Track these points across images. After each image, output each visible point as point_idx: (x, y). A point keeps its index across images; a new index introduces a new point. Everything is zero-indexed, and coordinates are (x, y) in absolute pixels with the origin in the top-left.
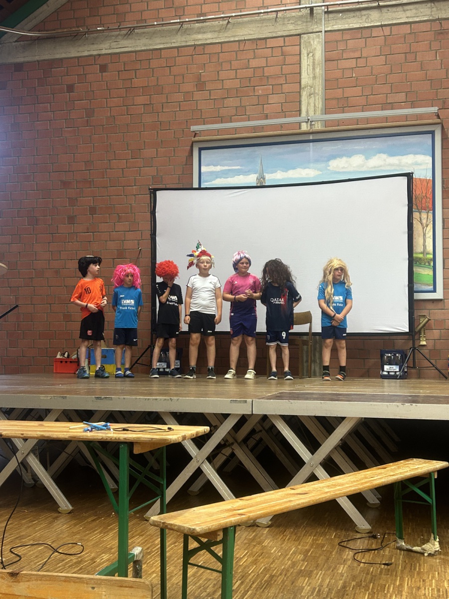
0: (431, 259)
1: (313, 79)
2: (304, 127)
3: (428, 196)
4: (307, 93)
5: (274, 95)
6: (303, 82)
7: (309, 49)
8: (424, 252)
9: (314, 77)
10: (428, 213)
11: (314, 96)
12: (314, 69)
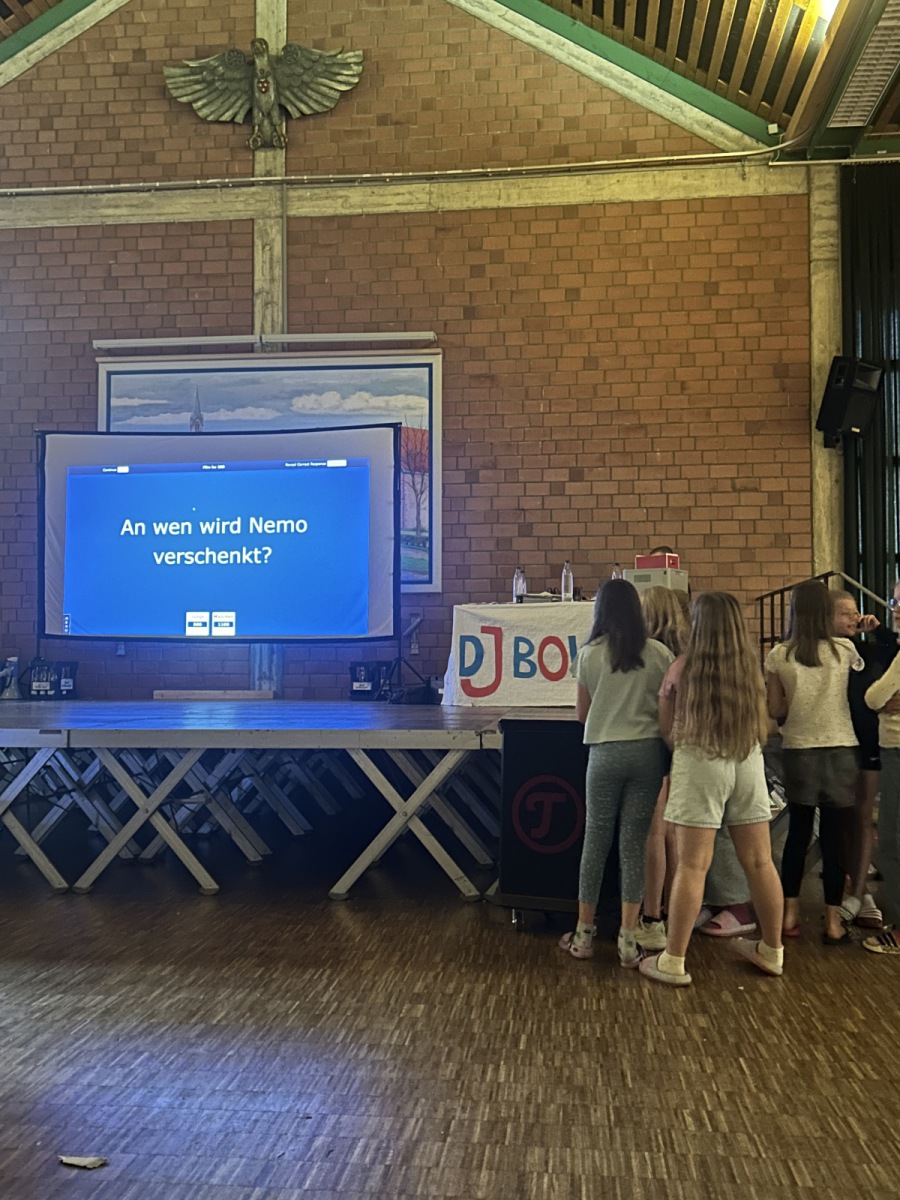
0: (426, 539)
1: (270, 283)
3: (423, 452)
4: (262, 301)
5: (216, 302)
6: (257, 286)
7: (265, 240)
8: (418, 529)
9: (272, 280)
10: (423, 475)
11: (272, 307)
12: (271, 268)
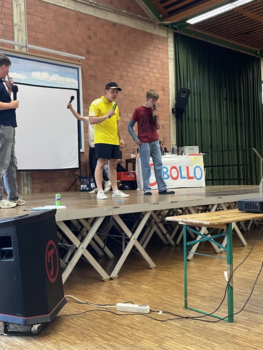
1: (20, 22)
2: (17, 48)
4: (17, 29)
6: (15, 22)
7: (17, 3)
9: (21, 21)
11: (21, 32)
12: (20, 15)
